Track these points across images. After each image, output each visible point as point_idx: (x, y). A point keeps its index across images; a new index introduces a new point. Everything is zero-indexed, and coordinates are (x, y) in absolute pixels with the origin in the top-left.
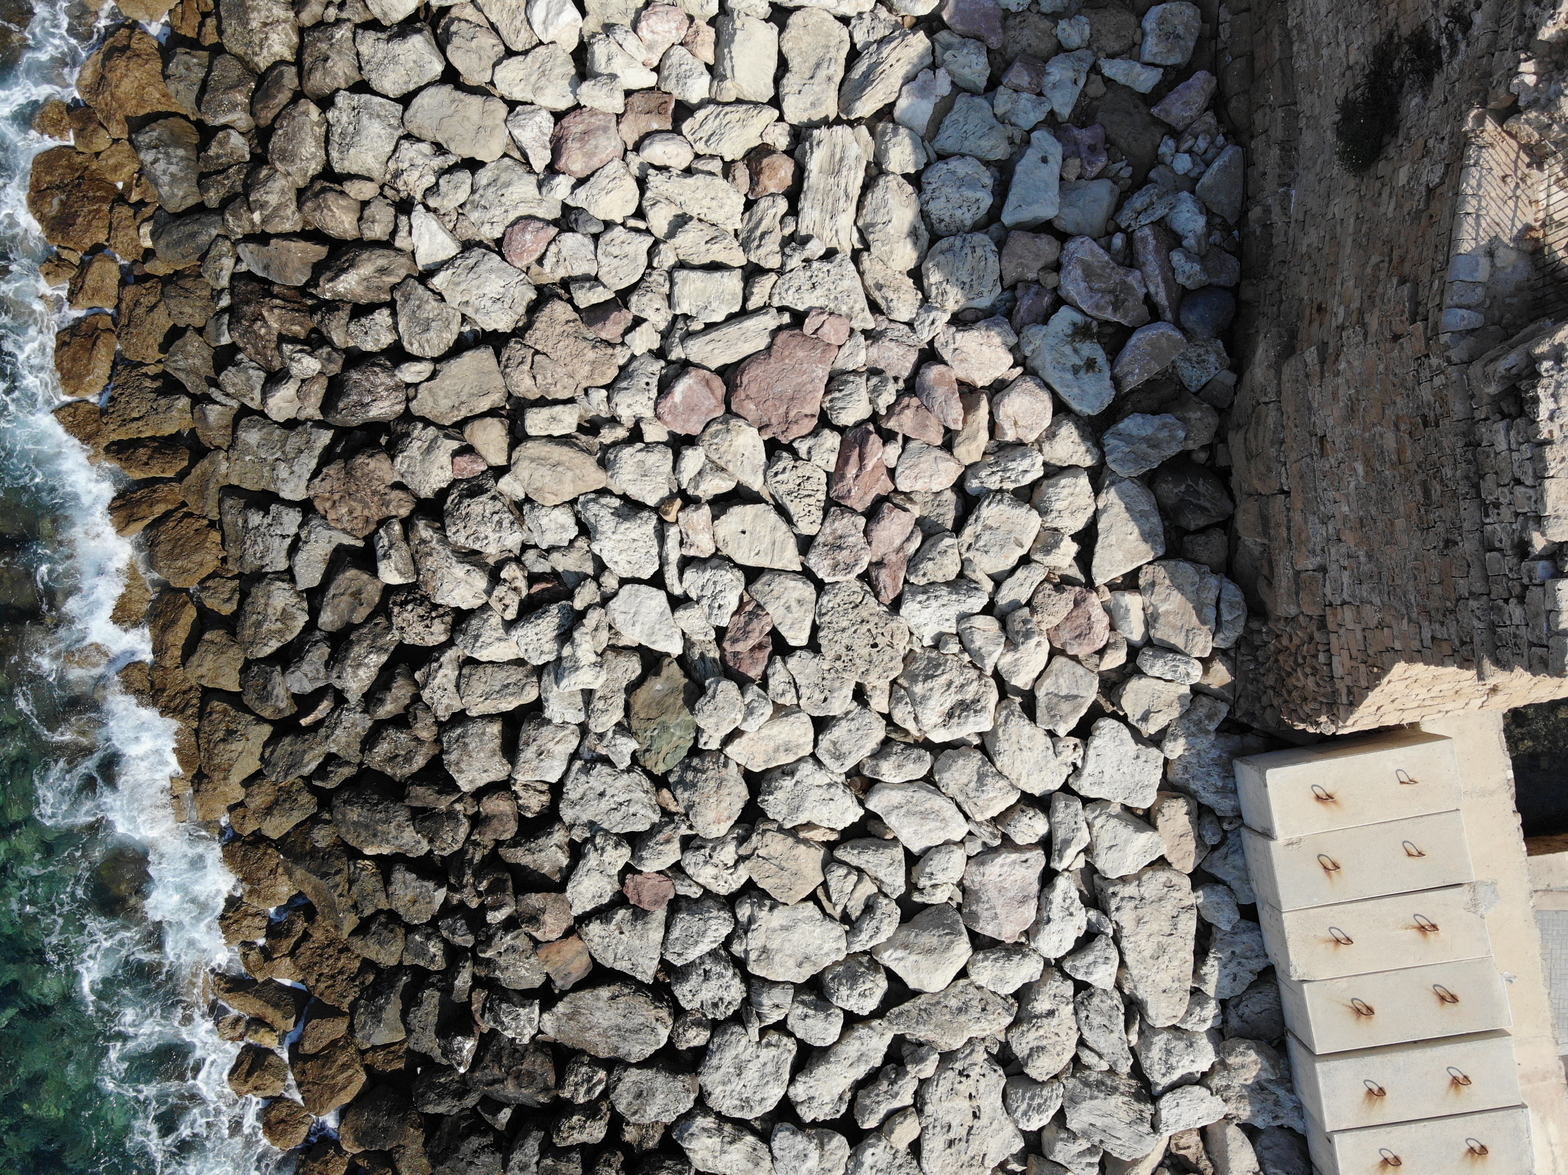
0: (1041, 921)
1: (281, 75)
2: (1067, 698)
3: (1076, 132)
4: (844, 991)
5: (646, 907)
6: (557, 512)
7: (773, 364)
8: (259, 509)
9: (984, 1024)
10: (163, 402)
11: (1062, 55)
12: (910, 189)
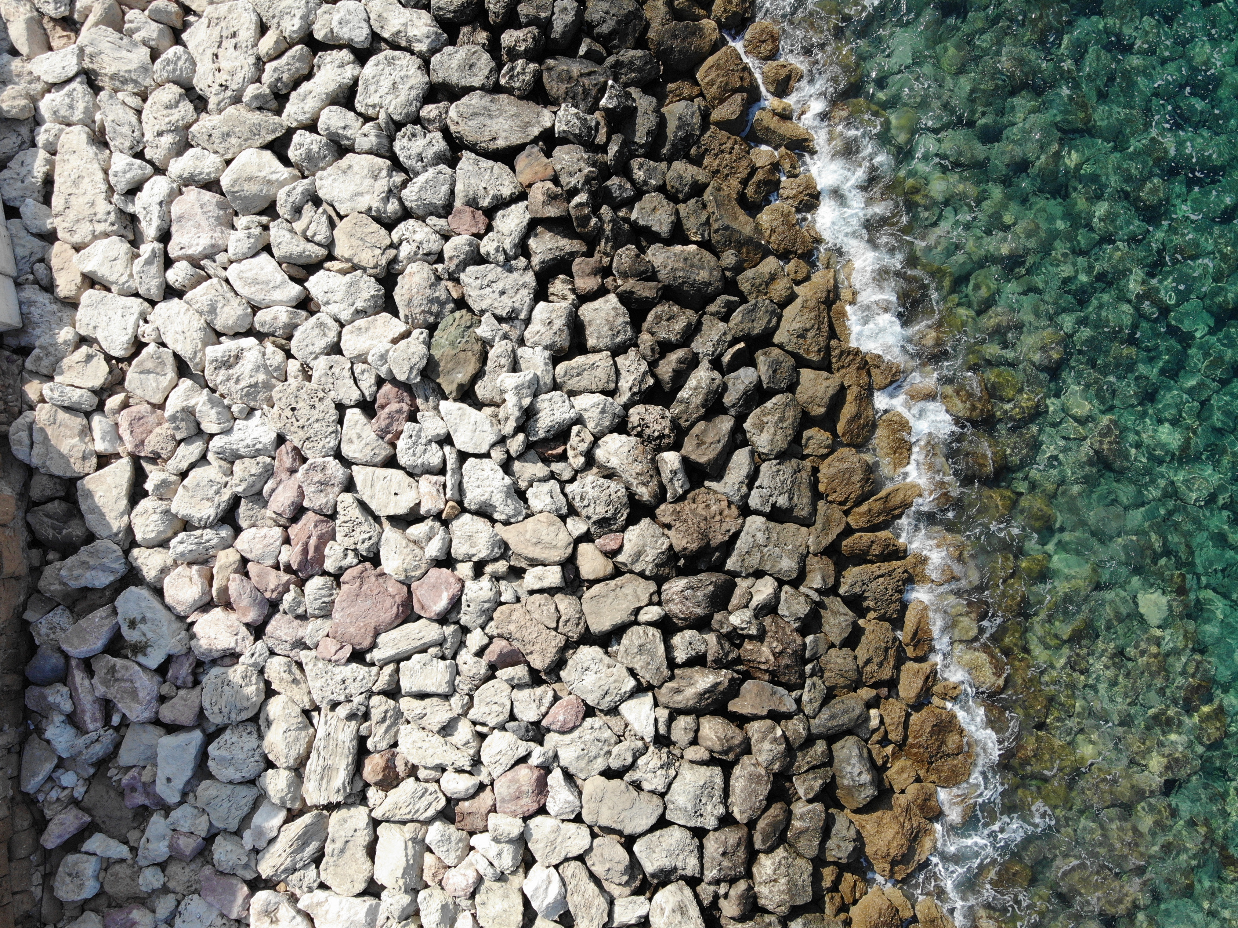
0: (166, 203)
1: (764, 842)
2: (149, 372)
3: (147, 802)
4: (315, 148)
5: (467, 208)
6: (539, 508)
7: (372, 622)
8: (780, 508)
9: (209, 125)
10: (857, 590)
11: (159, 860)
12: (271, 757)
